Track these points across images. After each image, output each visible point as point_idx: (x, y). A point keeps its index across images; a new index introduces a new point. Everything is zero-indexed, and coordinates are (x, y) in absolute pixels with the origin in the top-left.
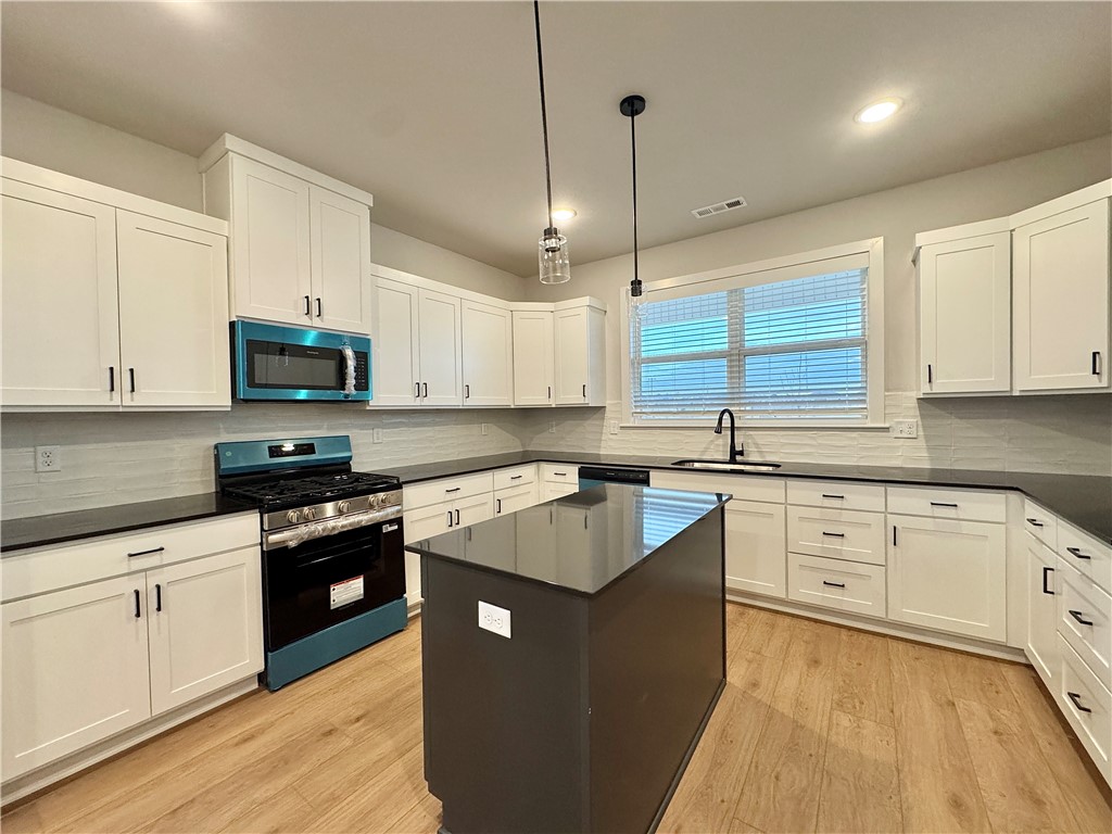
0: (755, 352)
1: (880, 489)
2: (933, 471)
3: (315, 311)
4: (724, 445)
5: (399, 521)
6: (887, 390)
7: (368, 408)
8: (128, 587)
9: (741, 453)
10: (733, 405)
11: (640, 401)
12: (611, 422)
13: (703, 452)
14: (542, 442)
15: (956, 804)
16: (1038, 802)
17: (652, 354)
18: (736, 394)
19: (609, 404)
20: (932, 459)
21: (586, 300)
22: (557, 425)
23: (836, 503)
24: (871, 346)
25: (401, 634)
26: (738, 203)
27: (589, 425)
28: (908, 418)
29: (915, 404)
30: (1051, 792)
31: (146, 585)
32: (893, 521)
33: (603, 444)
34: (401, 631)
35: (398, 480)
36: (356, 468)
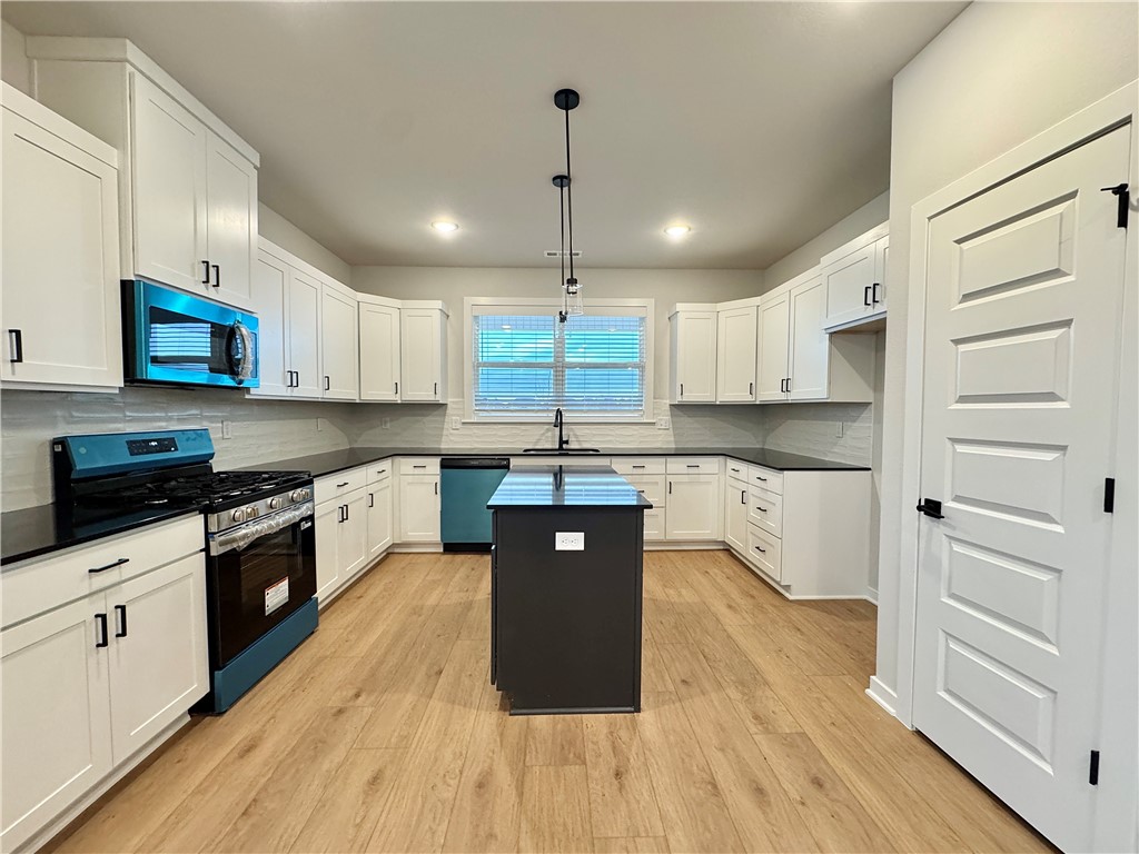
0: (572, 366)
1: (662, 459)
2: (676, 449)
3: (213, 281)
4: (554, 436)
5: (311, 518)
6: (655, 398)
7: (247, 397)
8: (88, 610)
9: (567, 442)
10: (563, 405)
11: (481, 401)
12: (453, 418)
13: (536, 443)
14: (371, 438)
15: (730, 607)
16: (752, 597)
17: (491, 360)
18: (559, 398)
19: (449, 401)
20: (676, 442)
21: (438, 304)
22: (391, 421)
23: (640, 471)
24: (647, 370)
25: (313, 636)
26: (555, 254)
27: (429, 421)
28: (665, 418)
29: (668, 408)
30: (754, 593)
31: (107, 606)
32: (670, 479)
33: (444, 438)
34: (313, 633)
35: (309, 475)
36: (219, 465)
